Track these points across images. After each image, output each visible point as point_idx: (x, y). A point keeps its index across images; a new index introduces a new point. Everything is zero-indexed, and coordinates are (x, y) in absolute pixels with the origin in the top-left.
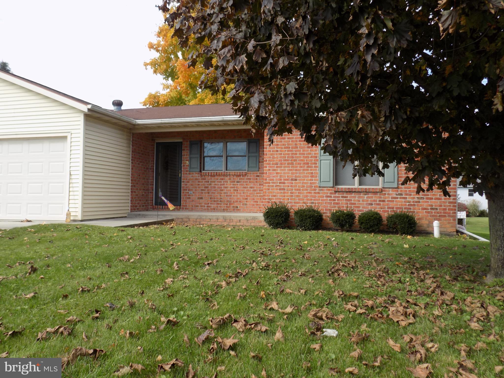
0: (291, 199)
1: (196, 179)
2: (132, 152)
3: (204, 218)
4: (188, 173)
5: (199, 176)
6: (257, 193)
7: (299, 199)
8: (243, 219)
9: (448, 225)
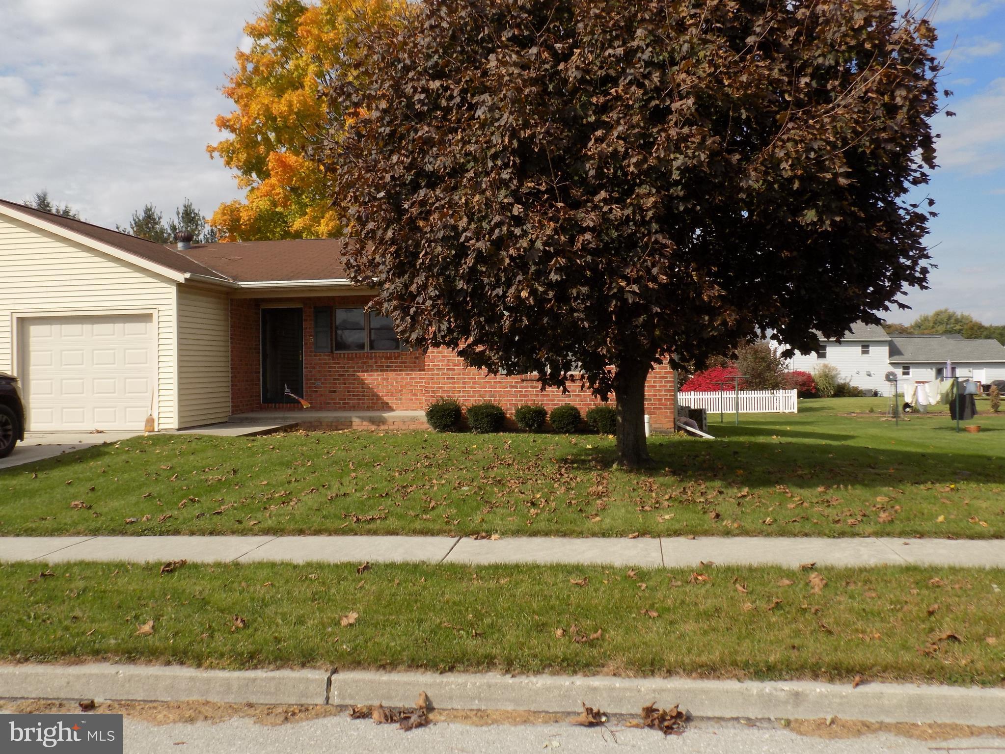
0: (463, 392)
1: (326, 364)
2: (231, 326)
3: (343, 420)
4: (312, 354)
5: (329, 359)
6: (416, 383)
7: (474, 392)
8: (398, 420)
9: (665, 420)
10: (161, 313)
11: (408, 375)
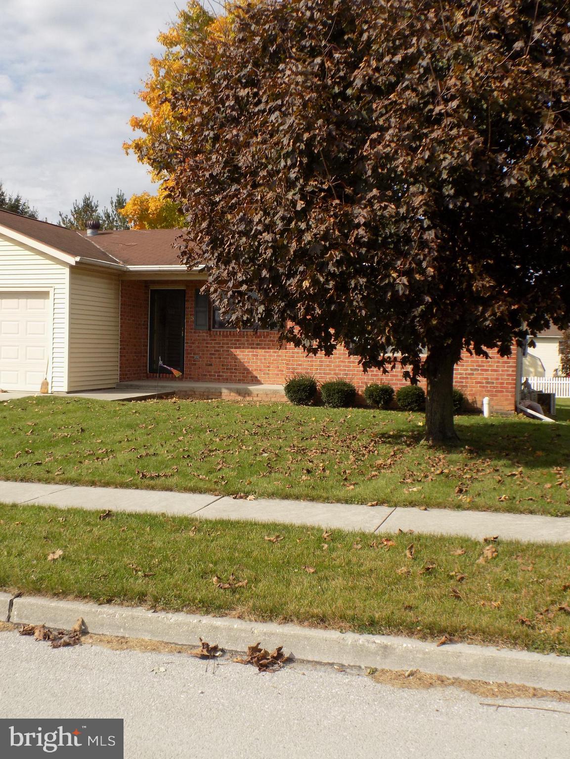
0: (320, 369)
1: (204, 340)
2: (122, 304)
3: (213, 391)
4: (193, 331)
5: (207, 336)
6: (282, 360)
7: (330, 370)
8: (261, 392)
9: (506, 403)
10: (57, 291)
11: (275, 352)
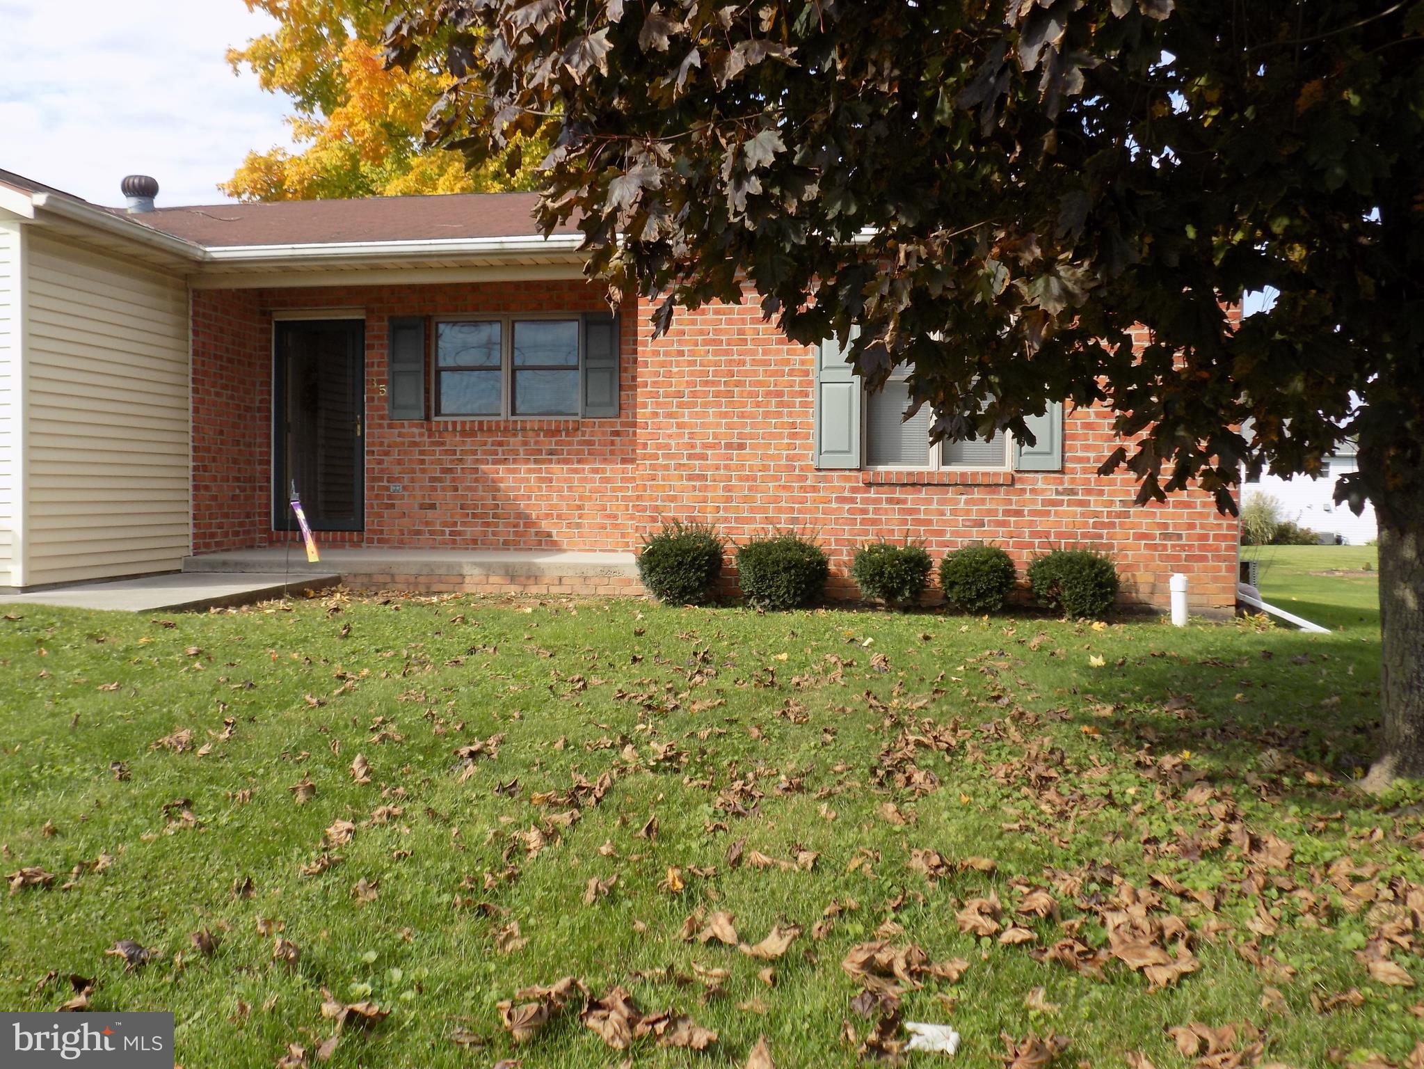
0: (725, 509)
1: (415, 444)
2: (195, 353)
3: (443, 571)
4: (385, 422)
5: (421, 435)
6: (614, 489)
7: (752, 510)
8: (571, 573)
9: (1213, 587)
11: (596, 471)
